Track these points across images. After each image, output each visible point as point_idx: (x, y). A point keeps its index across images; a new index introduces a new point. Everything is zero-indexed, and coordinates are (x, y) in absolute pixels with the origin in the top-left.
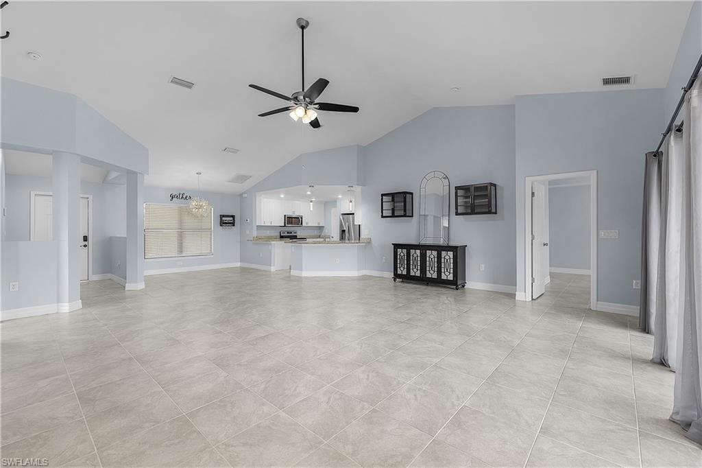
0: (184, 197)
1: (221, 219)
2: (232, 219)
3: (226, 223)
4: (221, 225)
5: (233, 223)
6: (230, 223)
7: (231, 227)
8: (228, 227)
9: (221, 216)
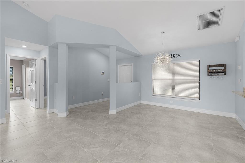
0: (175, 55)
2: (223, 68)
3: (212, 73)
4: (208, 75)
5: (224, 72)
6: (219, 72)
7: (220, 77)
8: (216, 77)
9: (209, 66)
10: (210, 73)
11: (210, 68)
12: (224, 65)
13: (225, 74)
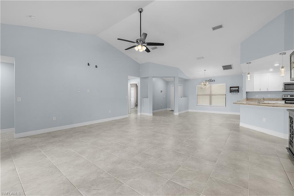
0: (212, 80)
1: (230, 89)
2: (237, 89)
3: (232, 91)
4: (230, 92)
5: (238, 91)
6: (235, 91)
7: (236, 93)
8: (234, 93)
9: (231, 87)
10: (231, 91)
11: (231, 89)
12: (238, 87)
13: (238, 92)
